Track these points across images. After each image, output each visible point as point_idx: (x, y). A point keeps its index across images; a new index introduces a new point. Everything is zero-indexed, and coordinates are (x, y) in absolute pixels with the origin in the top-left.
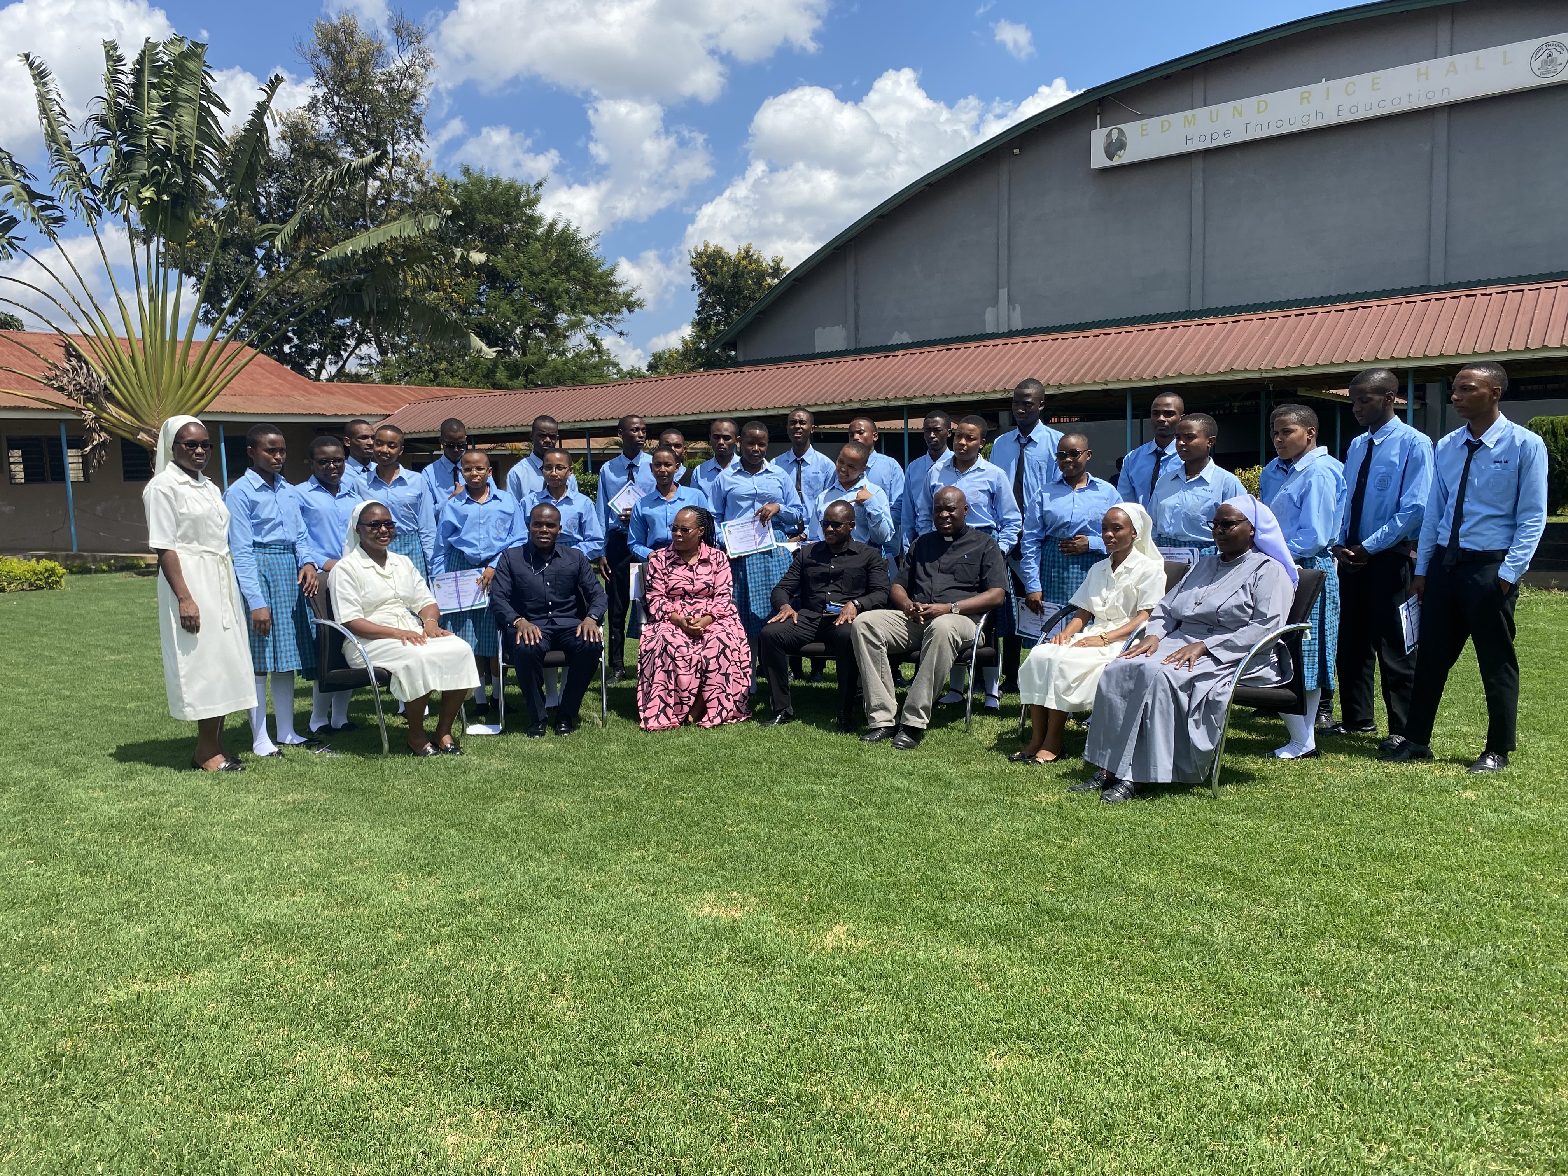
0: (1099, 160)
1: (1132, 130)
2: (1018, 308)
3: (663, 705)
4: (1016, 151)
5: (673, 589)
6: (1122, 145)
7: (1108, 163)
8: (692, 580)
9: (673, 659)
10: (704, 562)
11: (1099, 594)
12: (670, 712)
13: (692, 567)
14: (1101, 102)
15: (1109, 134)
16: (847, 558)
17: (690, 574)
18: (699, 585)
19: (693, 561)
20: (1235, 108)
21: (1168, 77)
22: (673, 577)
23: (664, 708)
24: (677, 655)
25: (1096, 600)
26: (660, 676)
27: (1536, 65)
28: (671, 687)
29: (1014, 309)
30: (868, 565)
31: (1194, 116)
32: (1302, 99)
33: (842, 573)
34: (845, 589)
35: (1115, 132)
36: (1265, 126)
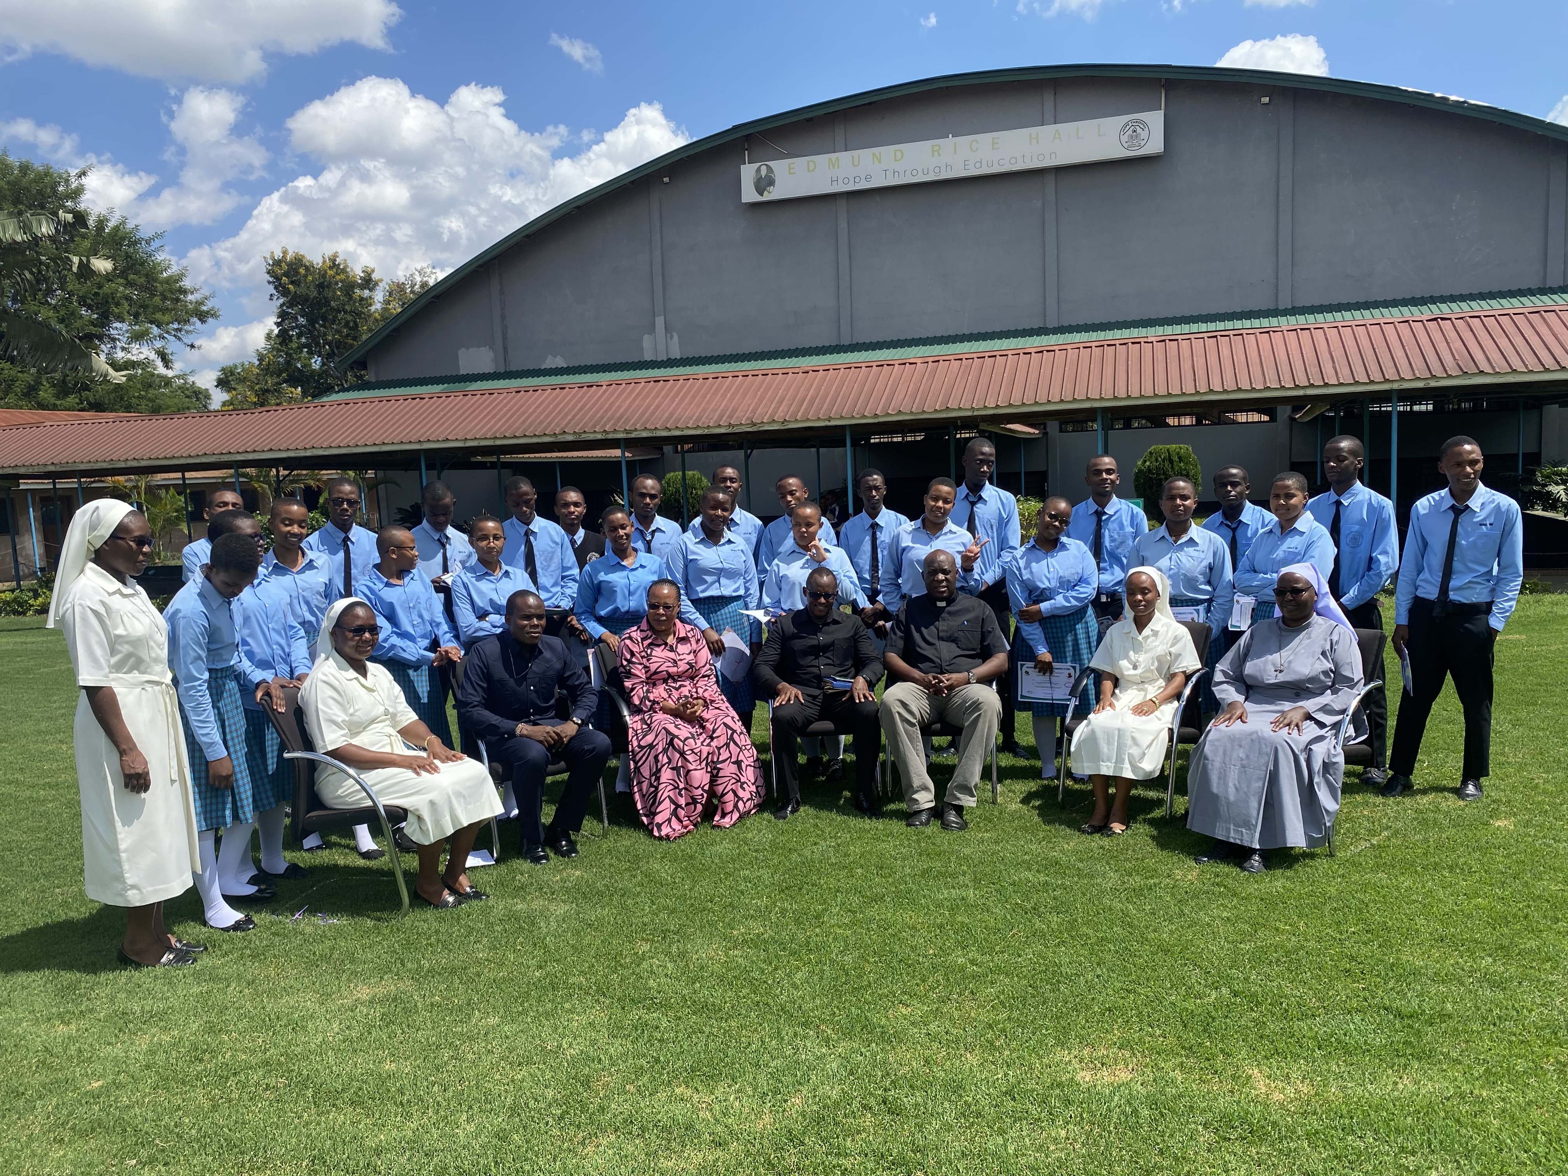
0: (749, 195)
1: (780, 167)
2: (675, 334)
3: (673, 807)
4: (666, 180)
5: (655, 673)
6: (771, 182)
7: (758, 198)
8: (675, 662)
9: (682, 754)
10: (684, 640)
11: (1127, 657)
12: (682, 813)
13: (671, 646)
14: (748, 137)
15: (759, 170)
16: (833, 627)
17: (672, 655)
18: (683, 667)
19: (671, 640)
20: (874, 154)
21: (810, 120)
22: (654, 659)
23: (675, 810)
24: (686, 748)
25: (1124, 663)
26: (666, 775)
27: (1125, 138)
28: (682, 786)
29: (672, 337)
30: (856, 634)
31: (837, 158)
32: (933, 151)
33: (833, 644)
34: (837, 662)
35: (764, 169)
36: (902, 174)
